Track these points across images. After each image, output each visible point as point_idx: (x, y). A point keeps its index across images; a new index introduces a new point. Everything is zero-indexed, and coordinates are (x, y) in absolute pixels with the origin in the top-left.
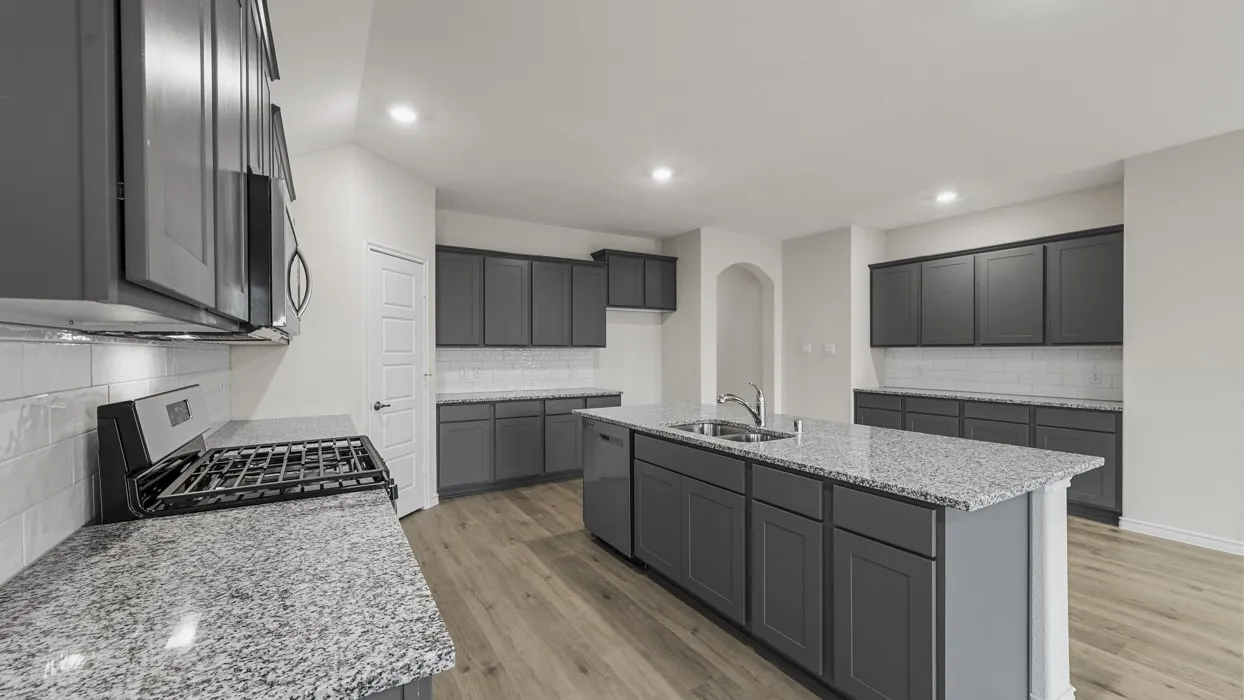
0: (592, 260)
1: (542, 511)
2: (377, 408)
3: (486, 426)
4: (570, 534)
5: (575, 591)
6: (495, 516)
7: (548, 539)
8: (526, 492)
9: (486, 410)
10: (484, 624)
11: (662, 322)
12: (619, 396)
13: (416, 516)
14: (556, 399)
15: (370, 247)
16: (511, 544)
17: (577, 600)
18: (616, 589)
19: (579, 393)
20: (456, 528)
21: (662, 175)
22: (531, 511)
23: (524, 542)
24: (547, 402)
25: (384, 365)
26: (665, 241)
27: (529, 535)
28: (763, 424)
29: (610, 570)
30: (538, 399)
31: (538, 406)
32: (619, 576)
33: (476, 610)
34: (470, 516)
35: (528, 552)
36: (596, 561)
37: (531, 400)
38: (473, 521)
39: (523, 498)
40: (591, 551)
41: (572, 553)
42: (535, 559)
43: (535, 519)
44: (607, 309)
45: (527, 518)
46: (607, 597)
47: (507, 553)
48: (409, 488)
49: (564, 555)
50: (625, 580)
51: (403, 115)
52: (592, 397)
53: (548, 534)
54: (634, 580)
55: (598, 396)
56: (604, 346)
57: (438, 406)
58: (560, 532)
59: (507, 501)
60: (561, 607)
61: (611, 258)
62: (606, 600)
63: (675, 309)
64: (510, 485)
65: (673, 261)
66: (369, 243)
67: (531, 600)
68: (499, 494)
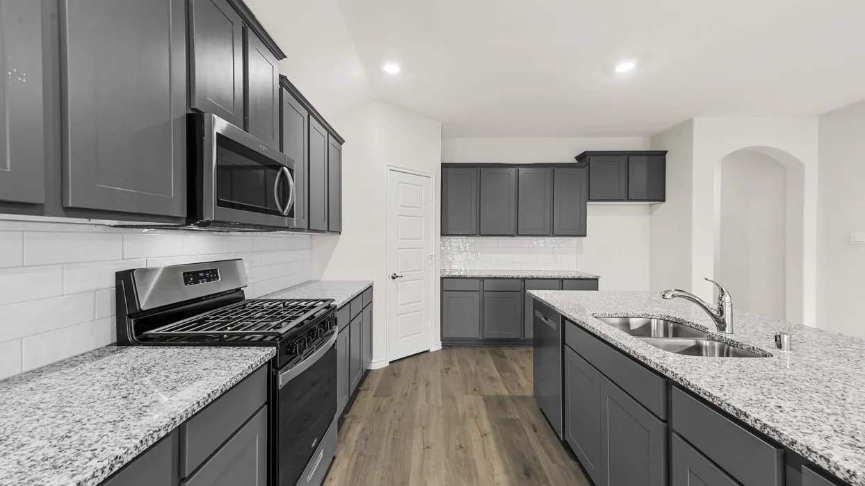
0: (575, 161)
1: (512, 371)
2: (393, 278)
3: (476, 296)
4: (523, 398)
5: (501, 456)
6: (473, 367)
7: (503, 397)
8: (507, 352)
9: (476, 285)
10: (415, 460)
11: (651, 214)
12: (596, 279)
13: (421, 356)
14: (534, 278)
15: (389, 168)
16: (473, 394)
17: (498, 467)
18: (540, 468)
19: (555, 275)
20: (442, 371)
21: (625, 67)
22: (502, 368)
23: (483, 395)
24: (526, 280)
25: (399, 249)
26: (655, 137)
27: (490, 390)
28: (728, 330)
29: (543, 444)
30: (518, 278)
31: (519, 283)
32: (549, 454)
33: (417, 446)
34: (456, 363)
35: (482, 404)
36: (535, 431)
37: (513, 278)
38: (457, 367)
39: (503, 356)
40: (533, 419)
41: (518, 417)
42: (483, 413)
43: (501, 375)
44: (588, 203)
45: (496, 374)
46: (527, 474)
47: (466, 401)
48: (419, 335)
49: (509, 417)
50: (554, 461)
51: (392, 68)
52: (568, 279)
53: (505, 393)
54: (563, 463)
55: (574, 279)
56: (585, 236)
57: (442, 279)
58: (517, 393)
59: (489, 356)
60: (481, 467)
61: (591, 158)
62: (524, 477)
63: (664, 200)
64: (496, 344)
65: (662, 154)
66: (388, 165)
67: (460, 452)
68: (486, 349)
